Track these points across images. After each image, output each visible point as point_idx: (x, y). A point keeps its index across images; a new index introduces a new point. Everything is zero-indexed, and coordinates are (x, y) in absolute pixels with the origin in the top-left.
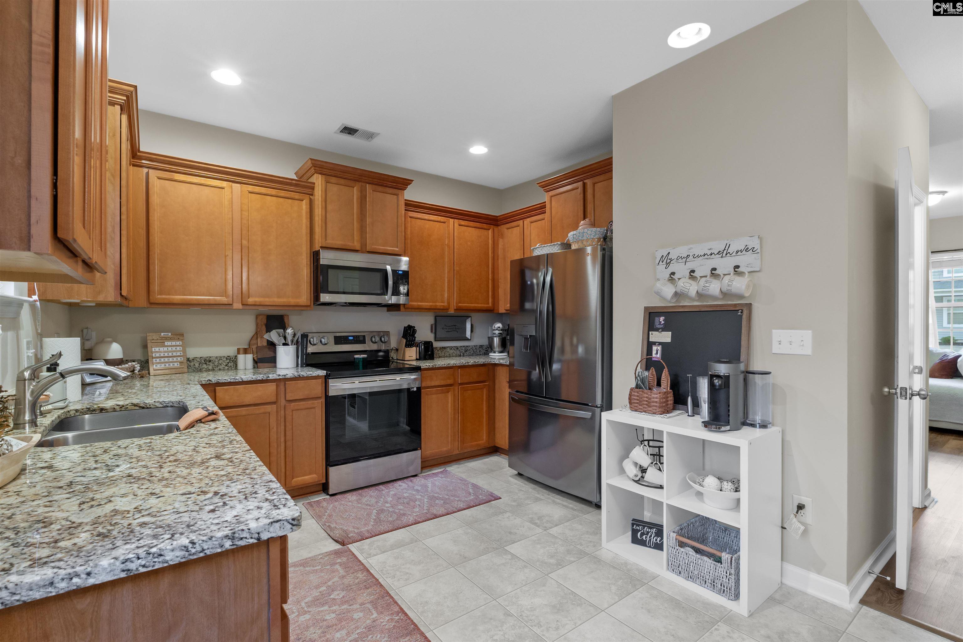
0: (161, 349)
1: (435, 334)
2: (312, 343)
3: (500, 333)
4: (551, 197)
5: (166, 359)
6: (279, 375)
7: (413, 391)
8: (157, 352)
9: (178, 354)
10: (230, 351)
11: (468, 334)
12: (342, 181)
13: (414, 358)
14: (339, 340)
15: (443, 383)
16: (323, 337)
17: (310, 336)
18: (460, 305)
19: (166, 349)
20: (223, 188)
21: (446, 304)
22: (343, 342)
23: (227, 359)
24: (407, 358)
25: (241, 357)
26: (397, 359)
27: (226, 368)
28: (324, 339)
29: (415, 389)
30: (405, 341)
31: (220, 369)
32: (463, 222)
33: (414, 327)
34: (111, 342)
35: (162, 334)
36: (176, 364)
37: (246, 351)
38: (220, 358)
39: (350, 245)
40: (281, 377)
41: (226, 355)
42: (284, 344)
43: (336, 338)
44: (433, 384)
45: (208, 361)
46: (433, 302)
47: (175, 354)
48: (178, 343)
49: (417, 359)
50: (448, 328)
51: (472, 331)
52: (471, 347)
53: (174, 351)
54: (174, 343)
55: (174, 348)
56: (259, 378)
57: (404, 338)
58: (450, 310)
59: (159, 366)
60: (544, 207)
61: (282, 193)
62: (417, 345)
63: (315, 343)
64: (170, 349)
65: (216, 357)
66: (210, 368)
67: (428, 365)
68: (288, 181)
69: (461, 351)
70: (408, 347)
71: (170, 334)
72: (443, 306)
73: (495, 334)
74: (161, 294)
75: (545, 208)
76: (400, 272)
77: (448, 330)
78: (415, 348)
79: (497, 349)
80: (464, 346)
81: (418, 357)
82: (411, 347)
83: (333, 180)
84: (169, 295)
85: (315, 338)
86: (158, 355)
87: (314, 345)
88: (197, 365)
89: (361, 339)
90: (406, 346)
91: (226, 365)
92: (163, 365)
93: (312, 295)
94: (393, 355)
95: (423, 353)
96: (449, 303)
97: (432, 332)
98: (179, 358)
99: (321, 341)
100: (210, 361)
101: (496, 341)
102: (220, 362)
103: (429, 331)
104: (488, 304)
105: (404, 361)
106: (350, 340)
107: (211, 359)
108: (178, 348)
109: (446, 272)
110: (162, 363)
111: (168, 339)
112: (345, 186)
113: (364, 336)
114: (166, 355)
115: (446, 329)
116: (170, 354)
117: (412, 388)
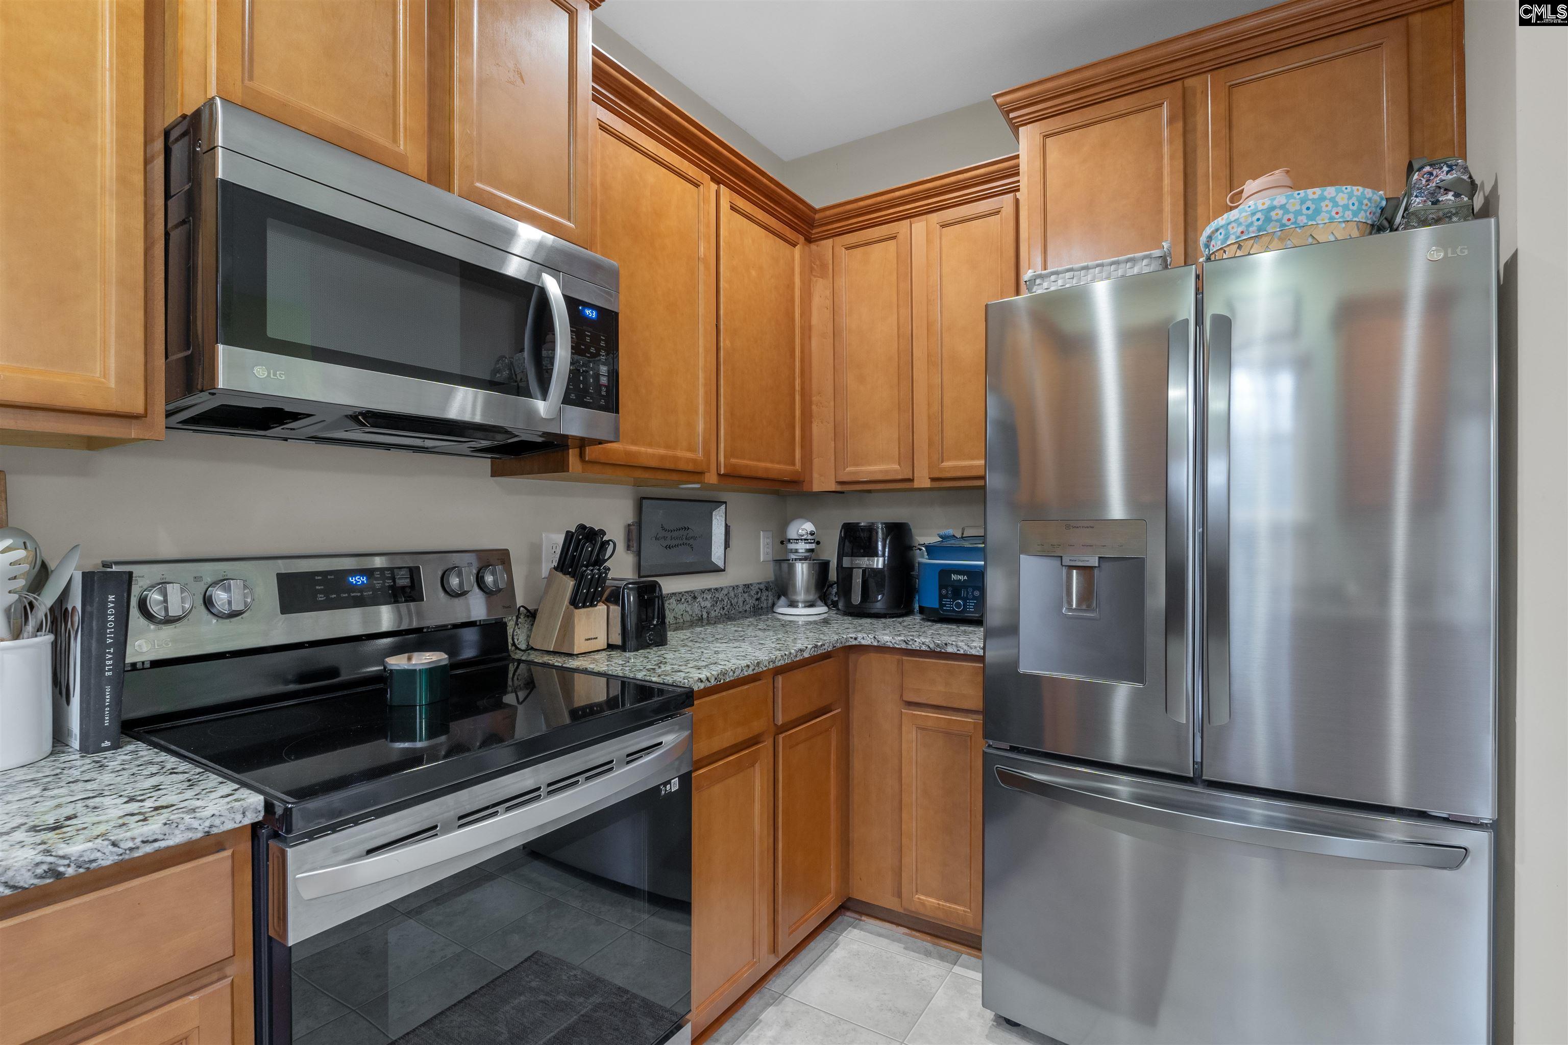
1: (639, 554)
2: (156, 610)
3: (811, 550)
4: (1044, 136)
11: (717, 554)
13: (602, 643)
14: (302, 591)
15: (742, 734)
16: (222, 582)
17: (144, 577)
18: (733, 461)
21: (700, 455)
22: (321, 597)
24: (580, 645)
26: (530, 648)
28: (227, 589)
30: (569, 584)
32: (741, 203)
33: (603, 533)
43: (286, 581)
44: (717, 744)
46: (667, 447)
49: (610, 647)
50: (669, 535)
51: (727, 545)
52: (725, 592)
57: (566, 573)
58: (707, 475)
60: (1015, 172)
62: (615, 597)
63: (174, 611)
69: (703, 604)
70: (584, 606)
72: (694, 461)
73: (796, 551)
75: (1018, 174)
76: (588, 312)
77: (668, 542)
78: (602, 608)
79: (801, 596)
80: (709, 590)
81: (617, 640)
82: (592, 605)
85: (173, 591)
87: (169, 621)
89: (403, 582)
90: (574, 603)
93: (160, 362)
94: (518, 635)
95: (631, 623)
96: (707, 453)
97: (629, 548)
99: (208, 602)
101: (802, 571)
103: (623, 546)
104: (793, 464)
105: (571, 655)
106: (353, 588)
109: (701, 350)
113: (414, 572)
115: (665, 538)
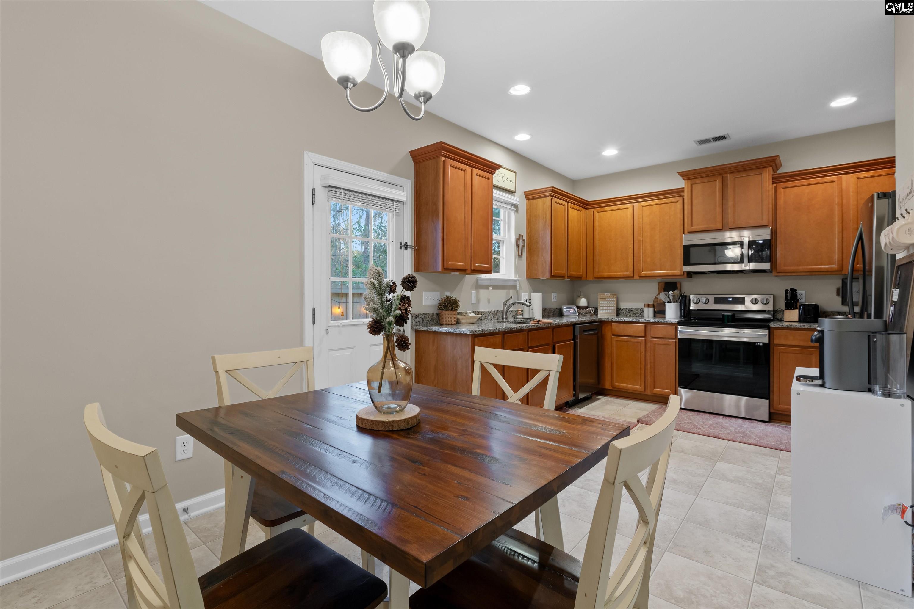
0: (604, 302)
5: (606, 308)
6: (646, 320)
7: (759, 345)
8: (602, 304)
9: (613, 305)
10: (640, 305)
12: (706, 180)
13: (796, 319)
14: (718, 301)
15: (802, 344)
19: (606, 302)
20: (628, 208)
21: (836, 266)
23: (640, 310)
25: (646, 309)
27: (640, 315)
29: (761, 344)
31: (637, 316)
32: (865, 174)
34: (582, 298)
35: (605, 294)
36: (611, 311)
37: (648, 306)
38: (637, 309)
39: (713, 226)
40: (646, 321)
41: (640, 308)
42: (668, 302)
43: (715, 298)
44: (789, 343)
45: (630, 310)
46: (816, 265)
47: (611, 305)
48: (613, 299)
53: (610, 304)
54: (611, 299)
55: (611, 302)
56: (633, 320)
59: (602, 311)
61: (663, 201)
64: (608, 302)
65: (635, 309)
66: (632, 315)
67: (781, 324)
68: (665, 192)
70: (789, 309)
71: (609, 294)
72: (831, 268)
74: (599, 273)
76: (760, 242)
78: (797, 310)
83: (698, 181)
84: (602, 273)
86: (602, 305)
87: (697, 303)
88: (625, 313)
89: (741, 300)
90: (785, 308)
91: (640, 314)
92: (604, 311)
95: (802, 315)
96: (841, 265)
97: (838, 294)
98: (613, 308)
100: (631, 311)
102: (637, 312)
103: (835, 294)
106: (729, 301)
107: (632, 310)
108: (613, 302)
110: (604, 310)
111: (607, 297)
112: (709, 182)
113: (744, 298)
114: (606, 305)
116: (608, 305)
117: (757, 343)
